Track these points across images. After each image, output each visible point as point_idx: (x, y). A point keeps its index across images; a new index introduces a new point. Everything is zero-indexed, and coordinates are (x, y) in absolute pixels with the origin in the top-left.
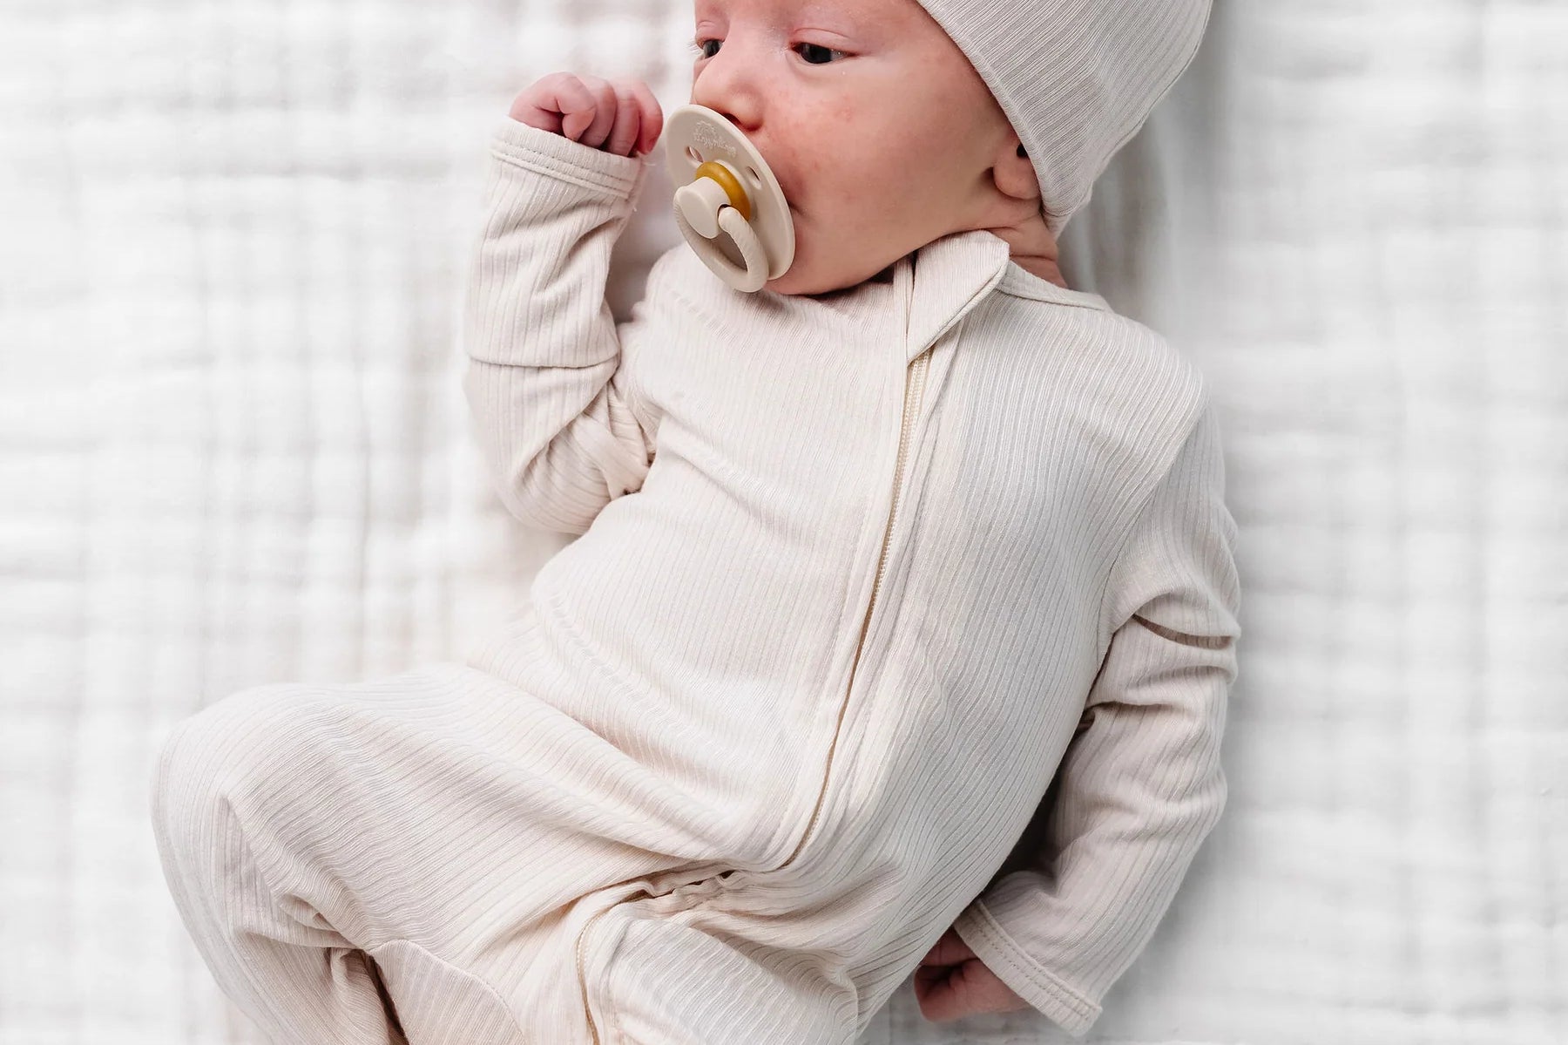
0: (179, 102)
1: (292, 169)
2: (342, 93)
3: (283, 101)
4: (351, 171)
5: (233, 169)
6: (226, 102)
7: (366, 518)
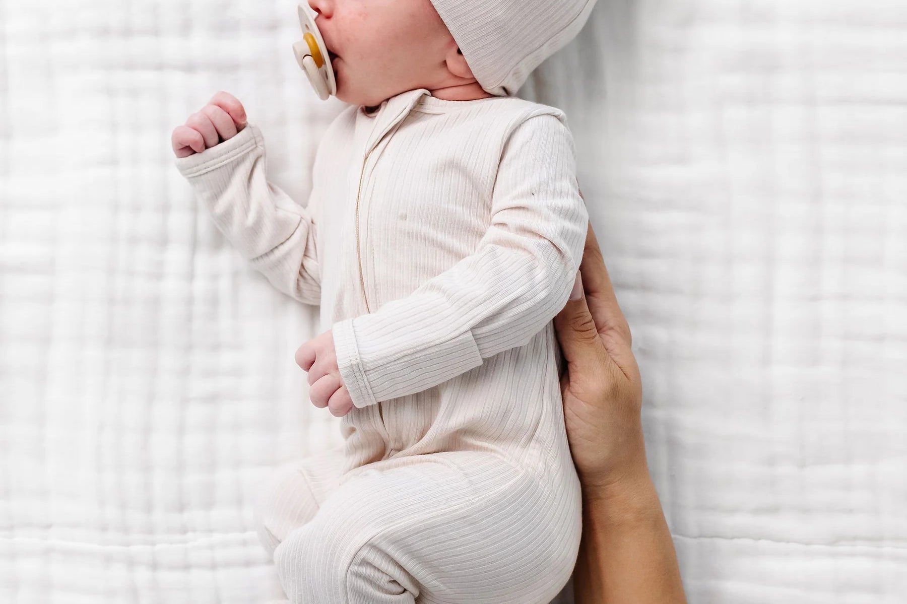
0: (104, 32)
1: (160, 67)
2: (186, 28)
3: (156, 32)
4: (189, 68)
5: (130, 66)
6: (127, 32)
7: (194, 245)
